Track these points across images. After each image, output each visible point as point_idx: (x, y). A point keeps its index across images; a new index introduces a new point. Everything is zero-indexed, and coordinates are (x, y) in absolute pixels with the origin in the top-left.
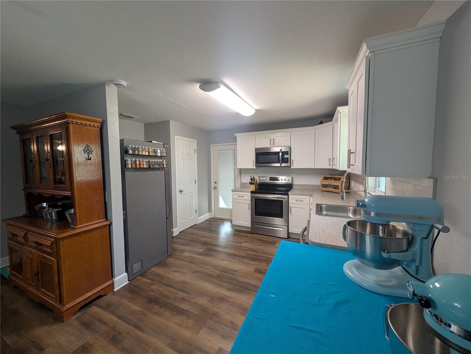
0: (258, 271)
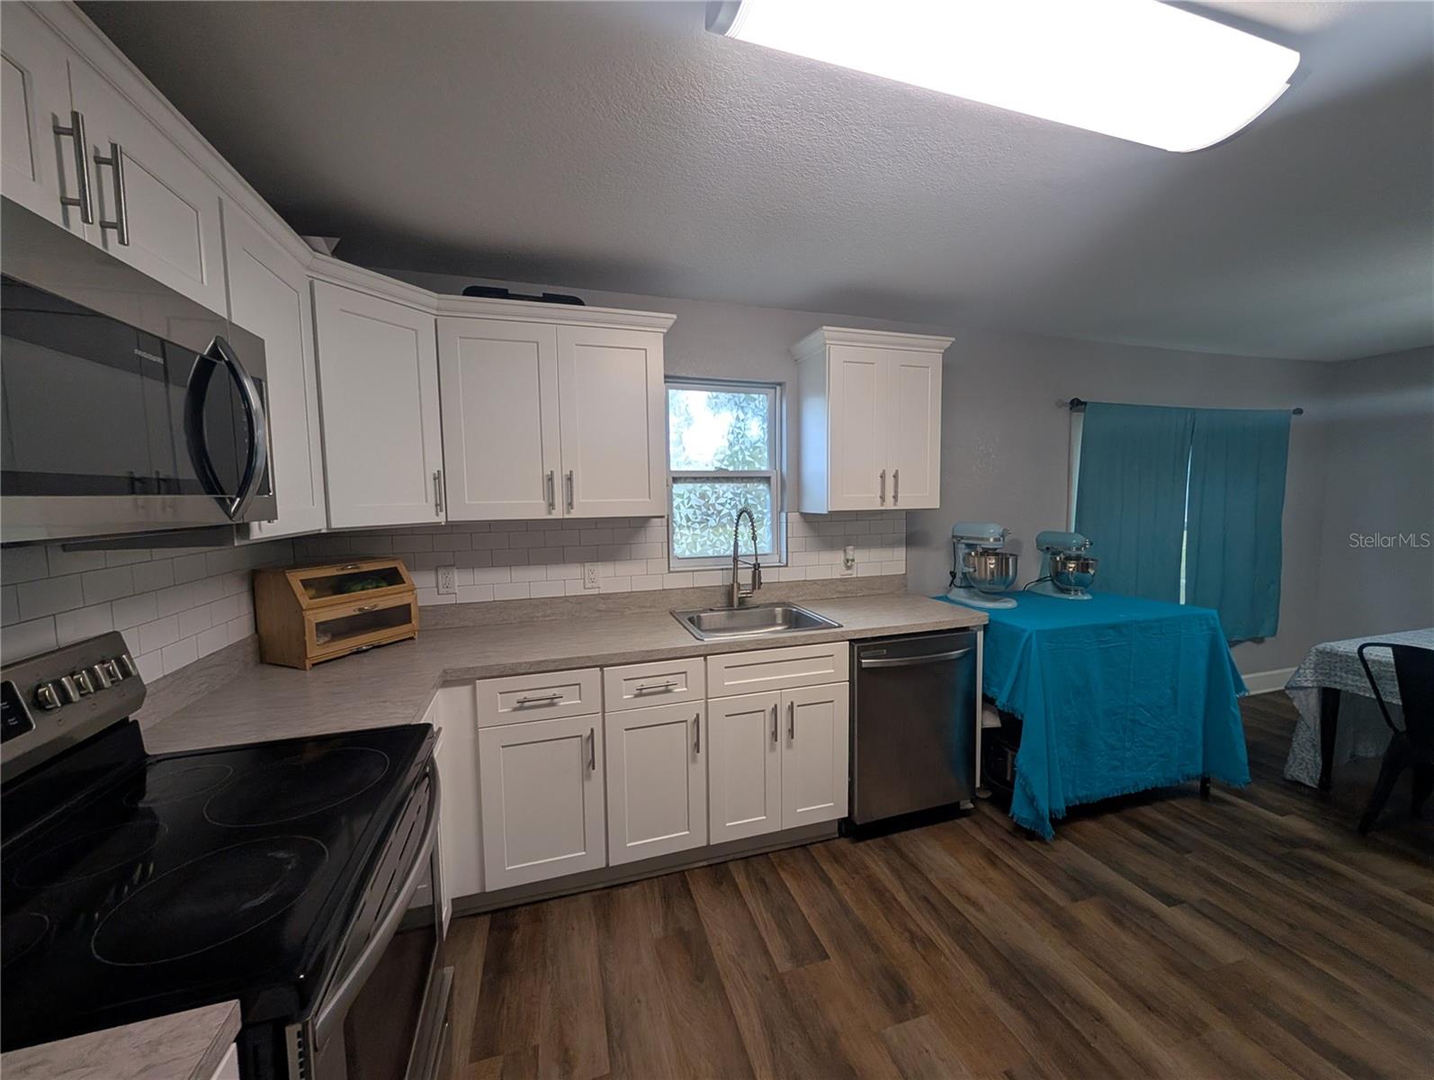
0: (902, 1002)
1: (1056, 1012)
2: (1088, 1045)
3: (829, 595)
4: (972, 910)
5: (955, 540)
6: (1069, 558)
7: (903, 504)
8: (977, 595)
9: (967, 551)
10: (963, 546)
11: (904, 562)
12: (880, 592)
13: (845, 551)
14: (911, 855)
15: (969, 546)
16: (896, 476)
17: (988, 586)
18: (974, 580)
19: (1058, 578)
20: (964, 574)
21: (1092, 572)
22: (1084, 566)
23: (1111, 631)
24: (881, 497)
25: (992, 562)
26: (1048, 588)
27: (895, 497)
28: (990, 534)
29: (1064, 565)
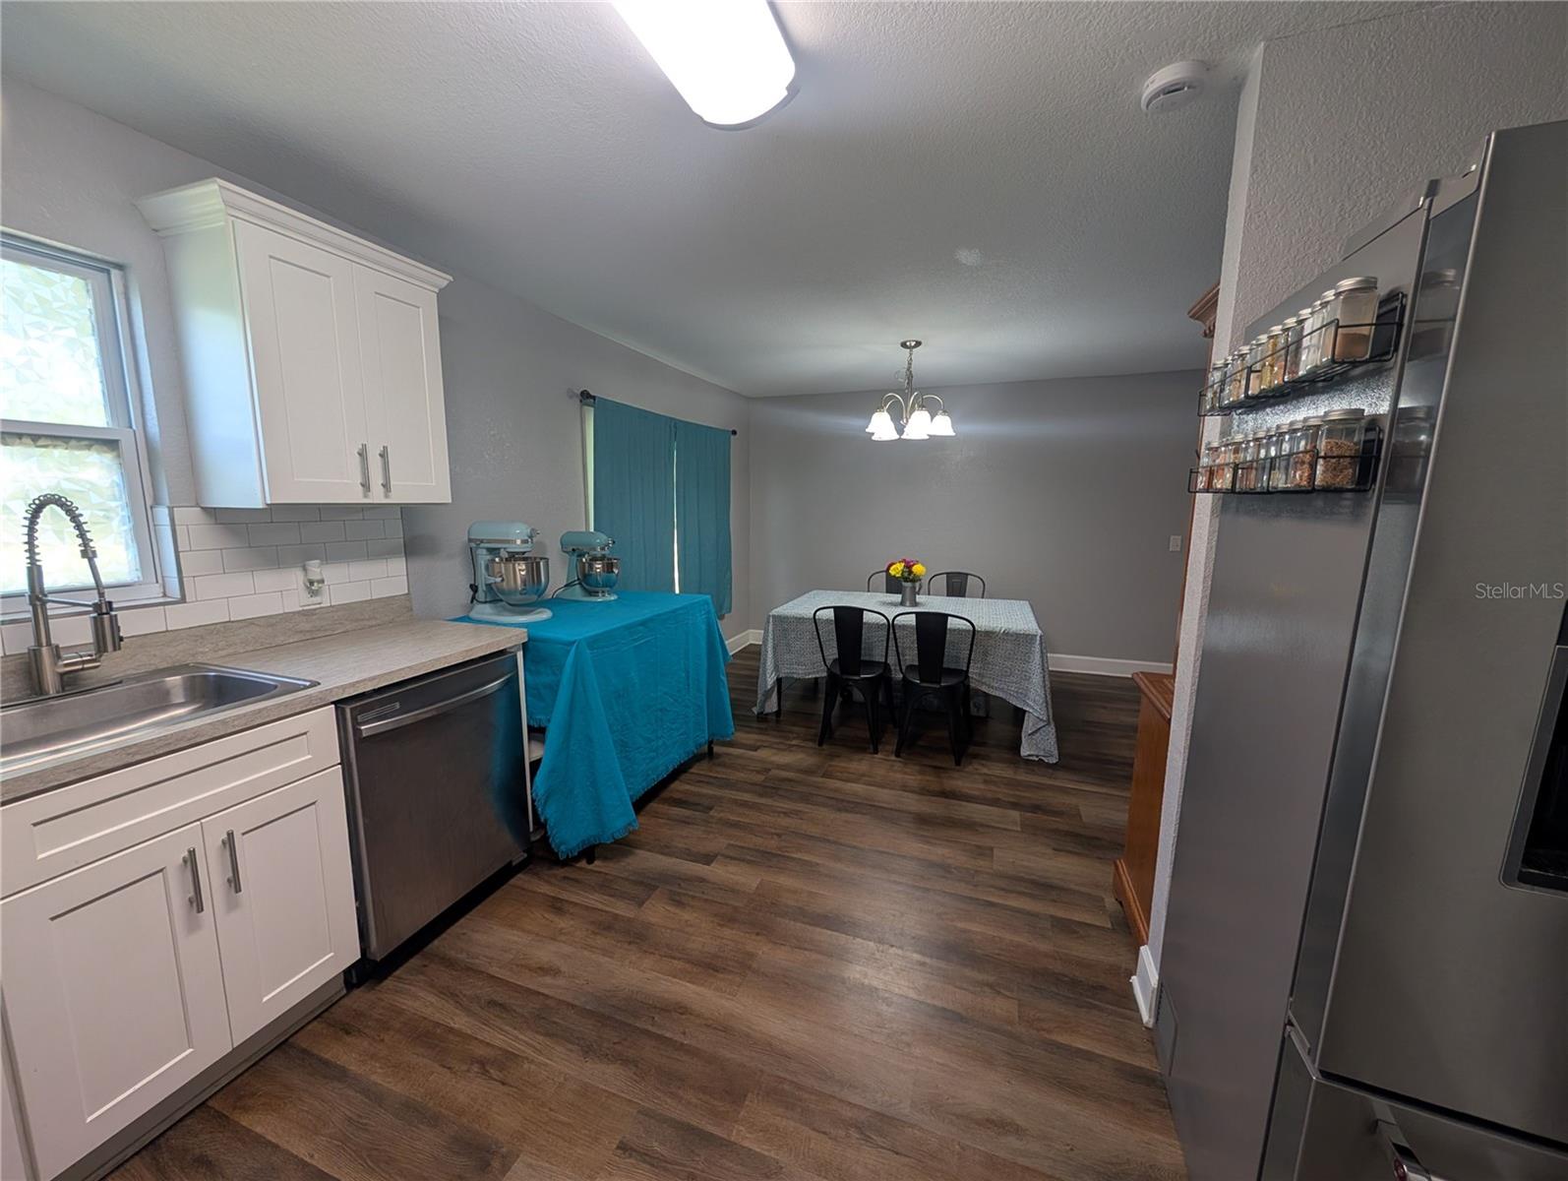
0: (485, 1166)
1: (646, 1032)
2: (681, 1047)
3: (280, 639)
4: (548, 980)
5: (473, 545)
6: (595, 559)
7: (396, 498)
8: (505, 609)
9: (489, 557)
10: (484, 552)
11: (405, 578)
12: (374, 623)
13: (305, 569)
14: (462, 956)
15: (491, 551)
16: (383, 455)
17: (519, 596)
18: (503, 592)
19: (587, 582)
20: (489, 586)
21: (616, 571)
22: (609, 568)
23: (641, 628)
24: (363, 485)
25: (521, 568)
26: (577, 592)
27: (386, 486)
28: (516, 536)
29: (591, 567)
